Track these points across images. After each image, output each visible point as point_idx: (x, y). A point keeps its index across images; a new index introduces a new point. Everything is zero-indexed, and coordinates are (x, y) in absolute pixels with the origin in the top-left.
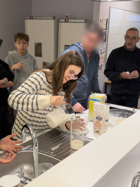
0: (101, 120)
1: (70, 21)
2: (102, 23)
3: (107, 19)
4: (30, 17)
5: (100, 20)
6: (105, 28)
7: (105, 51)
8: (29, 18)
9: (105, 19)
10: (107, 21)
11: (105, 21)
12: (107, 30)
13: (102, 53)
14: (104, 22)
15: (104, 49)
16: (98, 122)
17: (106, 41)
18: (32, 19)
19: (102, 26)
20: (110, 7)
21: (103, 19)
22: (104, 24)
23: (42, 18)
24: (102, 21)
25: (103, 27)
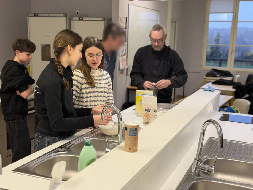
0: (149, 111)
1: (84, 19)
2: (122, 21)
3: (126, 17)
4: (35, 15)
5: (120, 18)
6: (125, 27)
7: (126, 53)
8: (33, 15)
9: (124, 17)
10: (127, 19)
11: (125, 20)
12: (127, 30)
13: (123, 54)
14: (123, 20)
15: (125, 51)
16: (147, 114)
17: (127, 41)
18: (37, 16)
19: (121, 24)
20: (129, 4)
21: (122, 17)
22: (124, 23)
23: (50, 15)
24: (122, 20)
25: (123, 25)
